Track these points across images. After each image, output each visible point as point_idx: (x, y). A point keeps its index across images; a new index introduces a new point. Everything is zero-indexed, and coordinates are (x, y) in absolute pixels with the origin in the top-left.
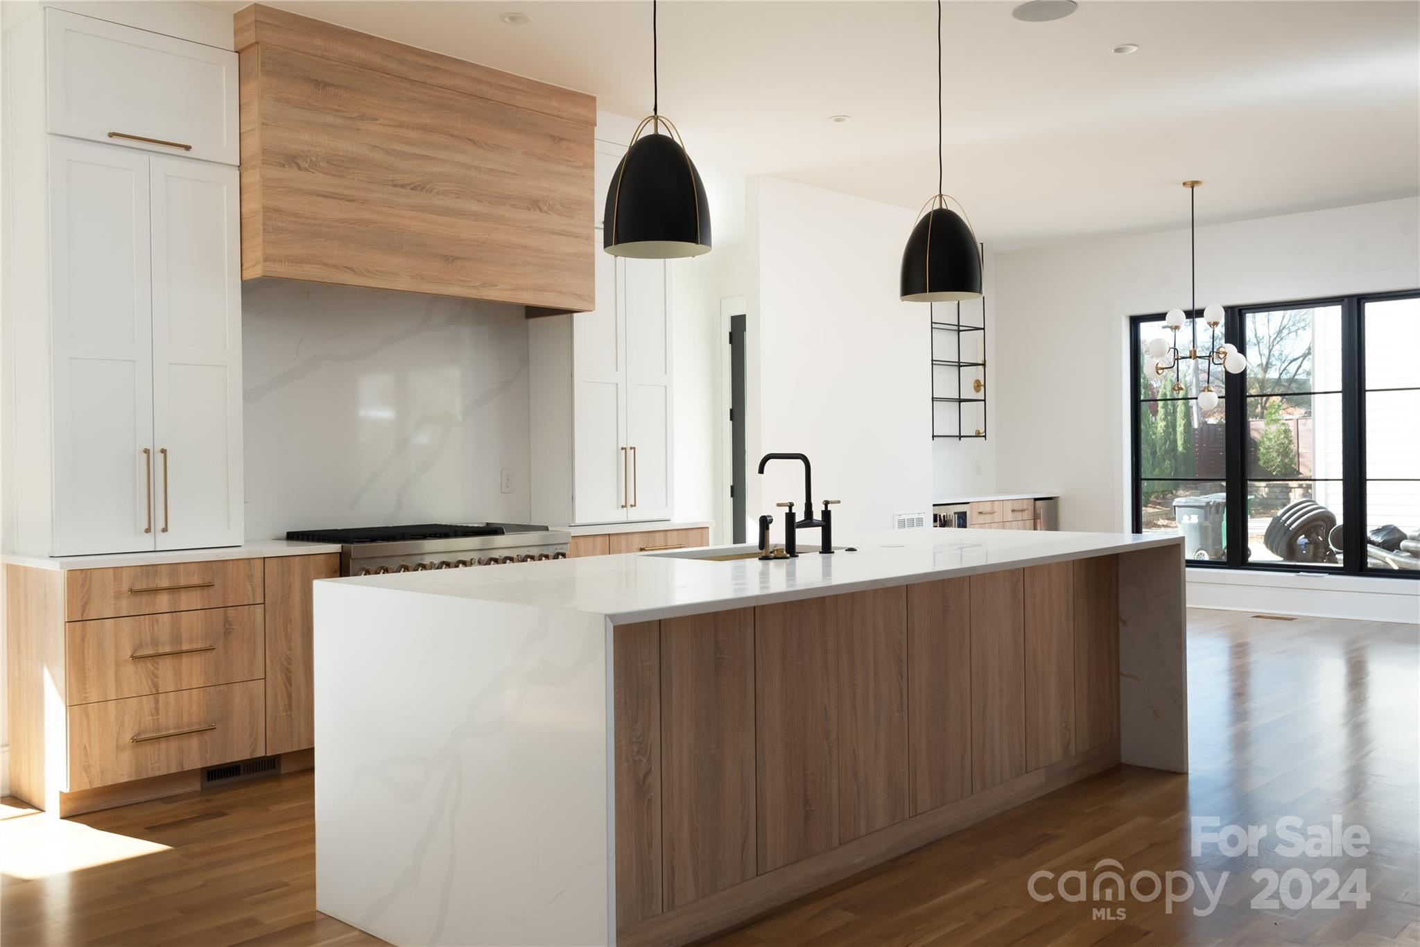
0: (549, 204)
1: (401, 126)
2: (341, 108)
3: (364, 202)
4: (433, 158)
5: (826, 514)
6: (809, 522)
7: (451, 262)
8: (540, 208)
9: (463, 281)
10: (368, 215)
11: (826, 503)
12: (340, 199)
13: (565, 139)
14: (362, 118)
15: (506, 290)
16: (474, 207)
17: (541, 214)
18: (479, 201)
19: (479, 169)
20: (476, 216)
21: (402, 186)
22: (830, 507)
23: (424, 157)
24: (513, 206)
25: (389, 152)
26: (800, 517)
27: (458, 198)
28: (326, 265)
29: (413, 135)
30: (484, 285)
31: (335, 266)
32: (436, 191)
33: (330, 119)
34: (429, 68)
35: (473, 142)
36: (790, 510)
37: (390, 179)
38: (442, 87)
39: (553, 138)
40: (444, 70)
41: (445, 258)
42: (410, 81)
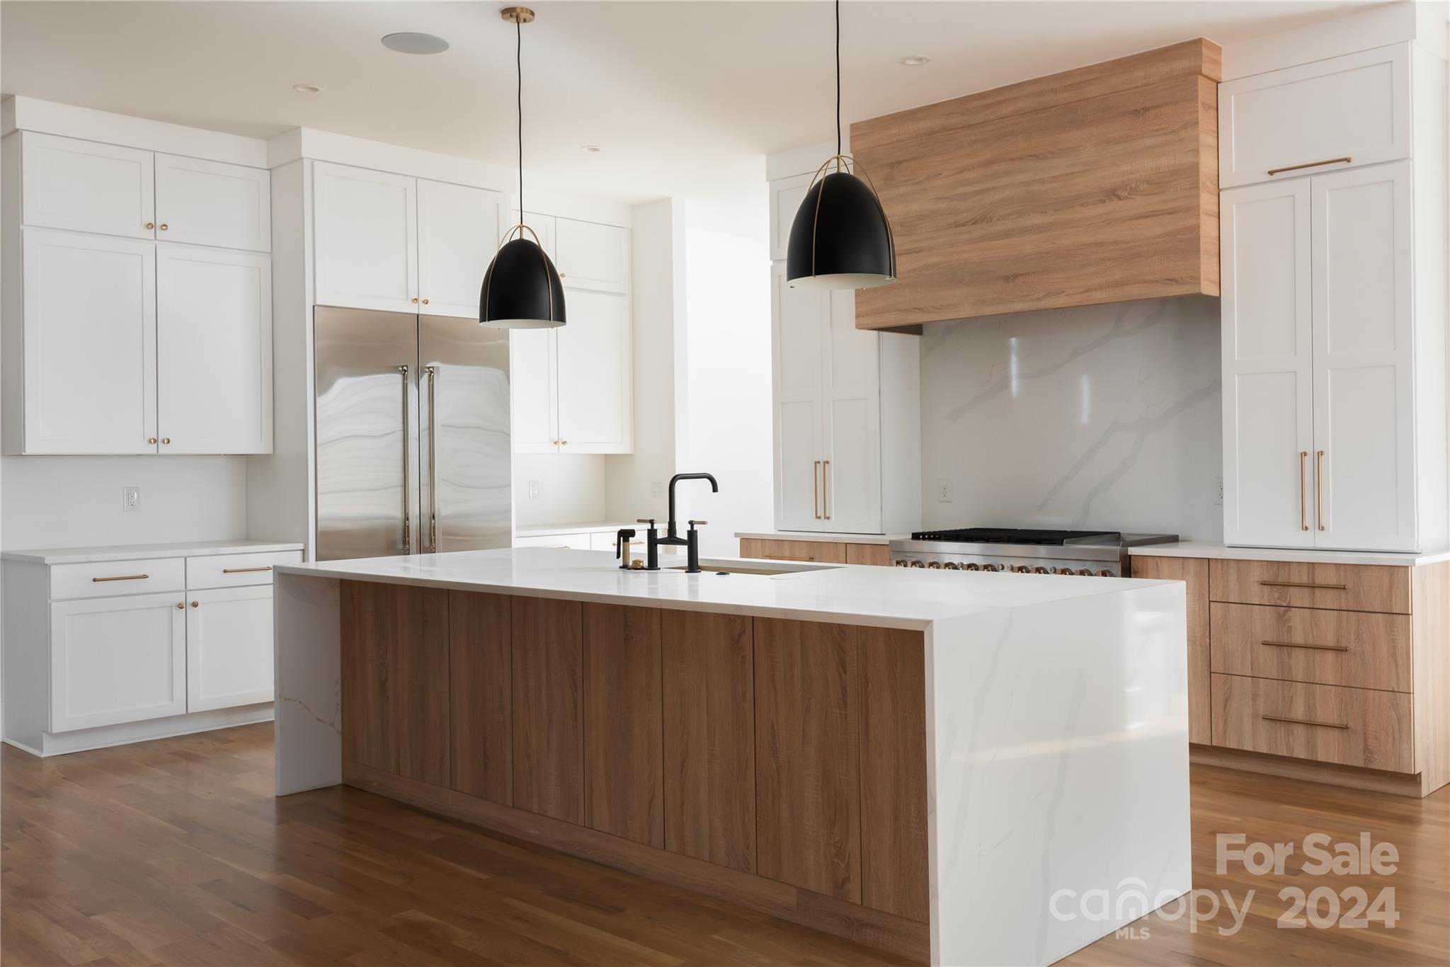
0: (1131, 188)
3: (930, 249)
5: (692, 534)
6: (672, 539)
7: (1012, 281)
8: (1118, 196)
10: (934, 260)
11: (691, 523)
13: (1152, 108)
14: (928, 178)
15: (1074, 294)
16: (1037, 220)
17: (1121, 202)
19: (1042, 181)
20: (1038, 229)
21: (964, 225)
22: (696, 527)
24: (1083, 205)
26: (662, 533)
27: (1019, 217)
29: (972, 175)
30: (1048, 295)
32: (996, 219)
34: (989, 106)
35: (1036, 157)
36: (652, 526)
37: (953, 221)
38: (1002, 118)
39: (1136, 113)
40: (1005, 101)
41: (1006, 279)
42: (970, 126)
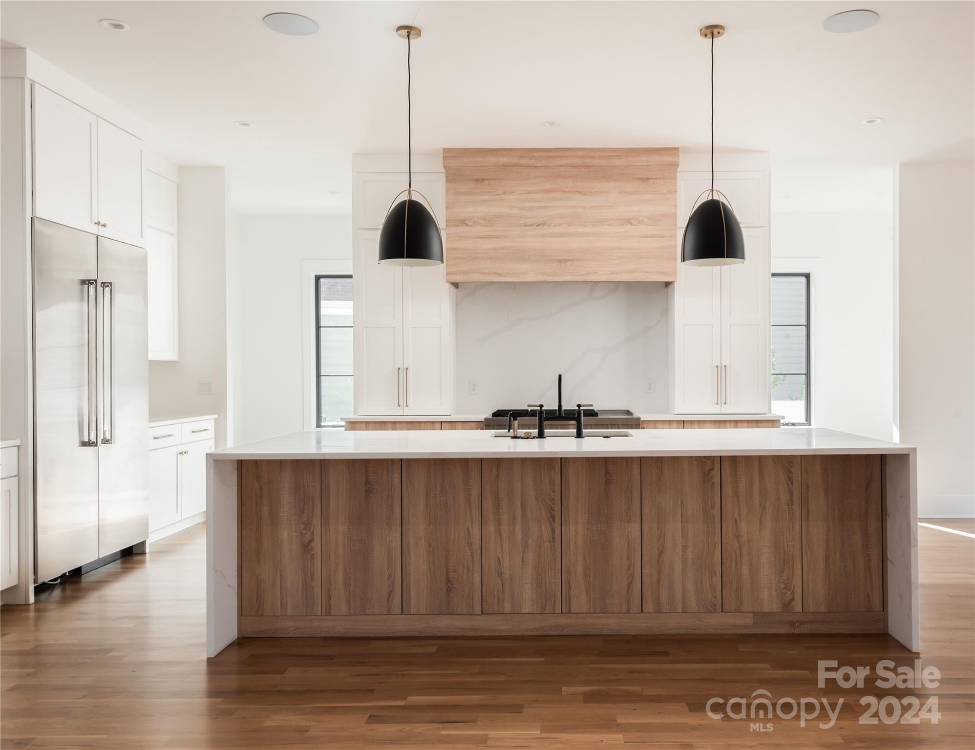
0: (639, 220)
1: (530, 193)
2: (492, 190)
3: (506, 237)
4: (552, 207)
7: (564, 263)
8: (631, 223)
9: (572, 273)
10: (509, 244)
12: (492, 238)
14: (505, 193)
15: (604, 274)
16: (581, 229)
17: (632, 226)
18: (584, 226)
19: (585, 208)
20: (581, 235)
21: (531, 225)
23: (545, 207)
24: (609, 225)
25: (522, 209)
27: (568, 226)
28: (482, 273)
29: (537, 196)
30: (588, 274)
31: (487, 273)
32: (553, 225)
33: (484, 197)
34: (549, 157)
35: (581, 193)
36: (541, 409)
37: (523, 222)
38: (558, 166)
39: (642, 179)
40: (560, 156)
41: (560, 261)
42: (536, 167)
